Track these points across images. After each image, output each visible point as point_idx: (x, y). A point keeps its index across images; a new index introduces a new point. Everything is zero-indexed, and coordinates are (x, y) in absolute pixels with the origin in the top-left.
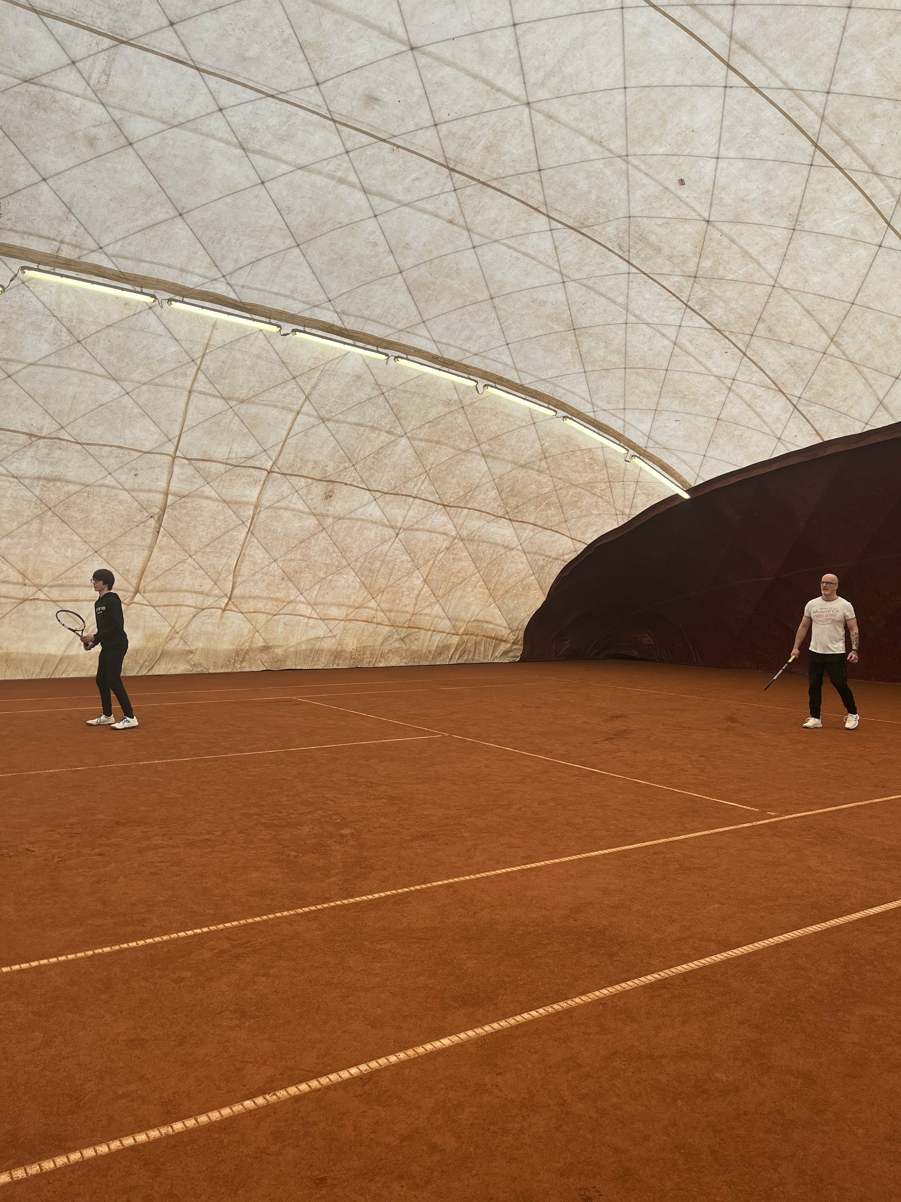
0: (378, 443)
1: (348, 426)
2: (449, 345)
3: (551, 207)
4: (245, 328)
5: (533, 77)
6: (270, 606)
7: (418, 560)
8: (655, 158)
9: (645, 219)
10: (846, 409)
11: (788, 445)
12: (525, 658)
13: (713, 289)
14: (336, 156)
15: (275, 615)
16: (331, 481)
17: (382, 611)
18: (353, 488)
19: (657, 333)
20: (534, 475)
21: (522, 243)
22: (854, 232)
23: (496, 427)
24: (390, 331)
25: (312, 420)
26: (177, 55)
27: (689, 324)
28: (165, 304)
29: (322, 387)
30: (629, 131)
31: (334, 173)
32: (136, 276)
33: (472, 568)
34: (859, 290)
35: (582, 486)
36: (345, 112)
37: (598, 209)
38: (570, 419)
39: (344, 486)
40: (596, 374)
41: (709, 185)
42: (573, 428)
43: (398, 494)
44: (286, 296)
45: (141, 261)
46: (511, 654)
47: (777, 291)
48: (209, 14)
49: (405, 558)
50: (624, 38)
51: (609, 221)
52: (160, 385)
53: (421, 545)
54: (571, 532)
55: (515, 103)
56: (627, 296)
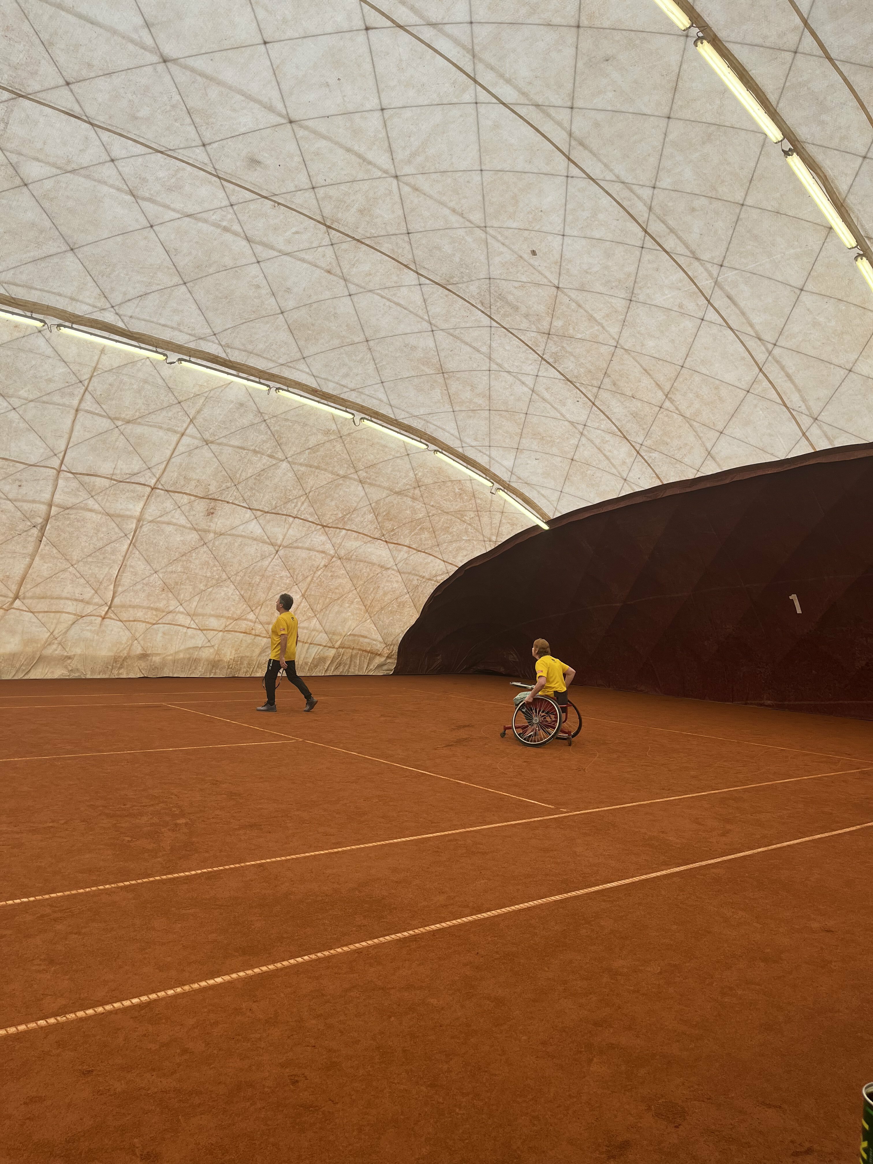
0: (260, 466)
1: (230, 448)
2: (328, 380)
3: (419, 265)
4: (133, 355)
5: (400, 155)
6: (150, 616)
7: (297, 576)
8: (510, 230)
9: (503, 282)
10: (681, 456)
11: (632, 485)
12: (398, 672)
13: (565, 345)
14: (221, 208)
15: (154, 624)
16: (214, 499)
17: (261, 623)
18: (234, 506)
19: (517, 381)
20: (409, 501)
21: (394, 294)
22: (681, 306)
23: (372, 456)
24: (271, 365)
25: (196, 442)
26: (72, 110)
27: (545, 374)
28: (54, 329)
29: (206, 412)
30: (486, 206)
31: (219, 223)
32: (27, 302)
33: (349, 585)
34: (687, 355)
35: (453, 513)
36: (229, 171)
37: (462, 270)
38: (440, 452)
39: (226, 504)
40: (463, 414)
41: (557, 257)
42: (444, 462)
43: (278, 514)
44: (172, 328)
45: (31, 288)
46: (385, 667)
47: (619, 351)
48: (103, 78)
49: (285, 573)
50: (478, 129)
51: (472, 281)
52: (47, 403)
53: (300, 562)
54: (444, 555)
55: (385, 175)
56: (490, 347)
